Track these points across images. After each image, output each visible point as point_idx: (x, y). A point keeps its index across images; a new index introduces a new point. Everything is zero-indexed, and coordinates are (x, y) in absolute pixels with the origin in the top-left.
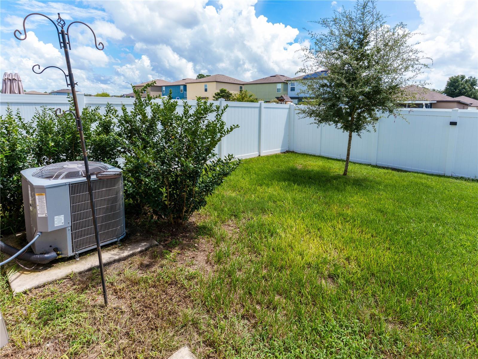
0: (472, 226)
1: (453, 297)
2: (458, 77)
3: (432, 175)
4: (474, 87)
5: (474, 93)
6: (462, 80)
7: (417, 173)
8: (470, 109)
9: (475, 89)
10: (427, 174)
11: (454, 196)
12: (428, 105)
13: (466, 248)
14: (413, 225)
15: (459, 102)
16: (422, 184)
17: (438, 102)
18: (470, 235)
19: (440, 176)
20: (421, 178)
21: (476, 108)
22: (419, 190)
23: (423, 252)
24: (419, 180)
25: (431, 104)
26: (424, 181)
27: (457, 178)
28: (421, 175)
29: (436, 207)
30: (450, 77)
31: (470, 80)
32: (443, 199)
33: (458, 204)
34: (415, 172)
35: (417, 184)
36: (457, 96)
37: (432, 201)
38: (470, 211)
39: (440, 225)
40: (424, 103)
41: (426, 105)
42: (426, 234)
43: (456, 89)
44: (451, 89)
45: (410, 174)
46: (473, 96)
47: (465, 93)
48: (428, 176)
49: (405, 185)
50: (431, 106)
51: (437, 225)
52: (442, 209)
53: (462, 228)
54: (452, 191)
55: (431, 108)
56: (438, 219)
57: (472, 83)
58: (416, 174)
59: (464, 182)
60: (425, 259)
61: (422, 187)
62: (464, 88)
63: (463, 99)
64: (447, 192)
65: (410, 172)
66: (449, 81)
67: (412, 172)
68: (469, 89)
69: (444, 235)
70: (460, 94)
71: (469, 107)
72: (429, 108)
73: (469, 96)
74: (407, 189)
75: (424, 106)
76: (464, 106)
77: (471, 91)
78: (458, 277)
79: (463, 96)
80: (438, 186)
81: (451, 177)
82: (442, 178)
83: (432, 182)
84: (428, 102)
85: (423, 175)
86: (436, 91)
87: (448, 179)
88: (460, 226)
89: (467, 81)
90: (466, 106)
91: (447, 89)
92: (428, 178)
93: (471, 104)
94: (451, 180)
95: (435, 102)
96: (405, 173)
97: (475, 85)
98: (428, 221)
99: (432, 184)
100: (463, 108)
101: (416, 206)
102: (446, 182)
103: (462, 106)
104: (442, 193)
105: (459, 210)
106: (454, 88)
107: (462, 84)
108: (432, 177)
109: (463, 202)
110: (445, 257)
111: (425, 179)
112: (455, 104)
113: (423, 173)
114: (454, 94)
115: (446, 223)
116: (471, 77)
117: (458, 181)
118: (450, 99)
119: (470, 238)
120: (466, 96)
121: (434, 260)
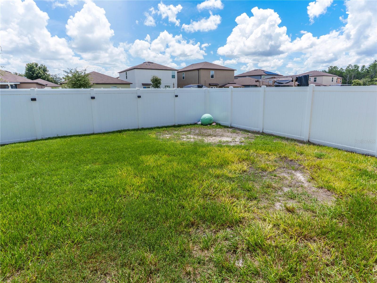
0: (59, 168)
1: (54, 222)
2: (32, 64)
3: (28, 142)
4: (46, 72)
5: (47, 77)
6: (36, 66)
7: (15, 143)
8: (46, 89)
9: (46, 74)
10: (23, 142)
11: (45, 153)
12: (13, 86)
13: (57, 185)
14: (18, 187)
15: (37, 83)
16: (20, 151)
17: (21, 83)
18: (59, 175)
19: (33, 141)
20: (18, 147)
21: (50, 87)
22: (18, 157)
23: (28, 204)
24: (16, 149)
25: (16, 85)
26: (21, 149)
27: (46, 139)
28: (18, 144)
29: (33, 165)
30: (27, 63)
31: (42, 67)
32: (38, 158)
33: (48, 157)
34: (13, 144)
35: (15, 152)
36: (36, 79)
37: (30, 161)
38: (57, 159)
39: (38, 178)
40: (9, 84)
41: (11, 86)
42: (29, 189)
43: (33, 74)
44: (30, 73)
45: (8, 146)
46: (46, 79)
47: (41, 77)
48: (24, 144)
49: (4, 157)
50: (16, 86)
51: (36, 178)
52: (38, 165)
53: (53, 172)
54: (43, 149)
55: (16, 88)
56: (36, 174)
57: (43, 69)
58: (14, 145)
59: (51, 141)
60: (30, 208)
61: (20, 154)
62: (39, 73)
63: (39, 81)
64: (40, 151)
65: (7, 144)
66: (27, 66)
67: (10, 144)
68: (43, 74)
69: (42, 183)
70: (37, 77)
71: (46, 87)
72: (14, 88)
73: (44, 79)
74: (6, 160)
75: (10, 87)
76: (42, 86)
77: (44, 75)
78: (55, 206)
79: (40, 79)
80: (33, 149)
81: (42, 139)
82: (35, 142)
83: (28, 147)
84: (13, 84)
85: (20, 144)
86: (18, 74)
87: (39, 142)
88: (52, 172)
89: (40, 68)
90: (43, 87)
91: (26, 73)
92: (24, 145)
93: (47, 85)
94: (41, 142)
95: (19, 83)
96: (3, 146)
97: (46, 71)
98: (29, 178)
99: (28, 148)
100: (42, 88)
101: (17, 170)
102: (38, 144)
103: (40, 86)
104: (36, 153)
105: (50, 161)
106: (32, 73)
107: (37, 70)
108: (28, 143)
109: (52, 155)
110: (45, 198)
111: (22, 147)
112: (35, 85)
113: (19, 143)
114: (33, 77)
115: (42, 174)
116: (42, 65)
117: (47, 141)
118: (30, 81)
119: (59, 177)
120: (42, 79)
121: (37, 205)
